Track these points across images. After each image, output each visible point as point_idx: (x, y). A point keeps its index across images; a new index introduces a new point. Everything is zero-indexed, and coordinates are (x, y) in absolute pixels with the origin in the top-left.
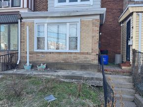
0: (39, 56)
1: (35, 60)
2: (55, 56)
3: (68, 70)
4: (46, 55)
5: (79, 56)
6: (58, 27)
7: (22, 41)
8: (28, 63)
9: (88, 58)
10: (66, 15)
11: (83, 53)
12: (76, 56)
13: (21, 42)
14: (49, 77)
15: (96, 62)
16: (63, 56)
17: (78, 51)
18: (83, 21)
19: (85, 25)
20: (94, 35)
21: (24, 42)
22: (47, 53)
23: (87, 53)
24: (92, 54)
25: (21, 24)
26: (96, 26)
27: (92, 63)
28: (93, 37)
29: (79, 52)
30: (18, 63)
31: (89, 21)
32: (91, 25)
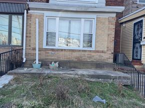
0: (48, 53)
1: (43, 57)
2: (67, 53)
3: (82, 68)
4: (56, 52)
5: (93, 54)
6: (70, 23)
7: (28, 35)
8: (37, 61)
9: (102, 57)
10: (83, 10)
11: (98, 52)
12: (90, 55)
13: (26, 36)
14: (72, 76)
15: (111, 61)
16: (76, 54)
17: (93, 48)
18: (100, 18)
19: (101, 22)
20: (109, 33)
21: (30, 37)
22: (58, 50)
23: (103, 52)
24: (108, 52)
25: (27, 16)
26: (112, 24)
27: (107, 61)
28: (109, 35)
29: (94, 50)
30: (24, 61)
31: (105, 18)
32: (107, 23)
